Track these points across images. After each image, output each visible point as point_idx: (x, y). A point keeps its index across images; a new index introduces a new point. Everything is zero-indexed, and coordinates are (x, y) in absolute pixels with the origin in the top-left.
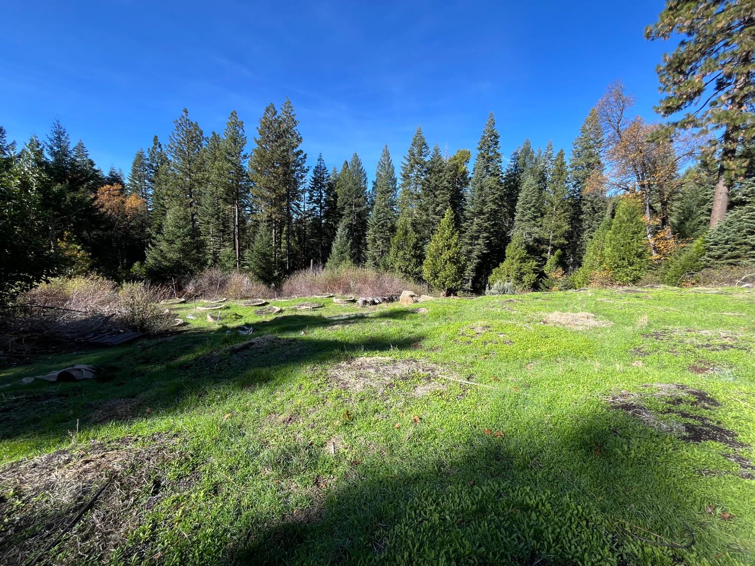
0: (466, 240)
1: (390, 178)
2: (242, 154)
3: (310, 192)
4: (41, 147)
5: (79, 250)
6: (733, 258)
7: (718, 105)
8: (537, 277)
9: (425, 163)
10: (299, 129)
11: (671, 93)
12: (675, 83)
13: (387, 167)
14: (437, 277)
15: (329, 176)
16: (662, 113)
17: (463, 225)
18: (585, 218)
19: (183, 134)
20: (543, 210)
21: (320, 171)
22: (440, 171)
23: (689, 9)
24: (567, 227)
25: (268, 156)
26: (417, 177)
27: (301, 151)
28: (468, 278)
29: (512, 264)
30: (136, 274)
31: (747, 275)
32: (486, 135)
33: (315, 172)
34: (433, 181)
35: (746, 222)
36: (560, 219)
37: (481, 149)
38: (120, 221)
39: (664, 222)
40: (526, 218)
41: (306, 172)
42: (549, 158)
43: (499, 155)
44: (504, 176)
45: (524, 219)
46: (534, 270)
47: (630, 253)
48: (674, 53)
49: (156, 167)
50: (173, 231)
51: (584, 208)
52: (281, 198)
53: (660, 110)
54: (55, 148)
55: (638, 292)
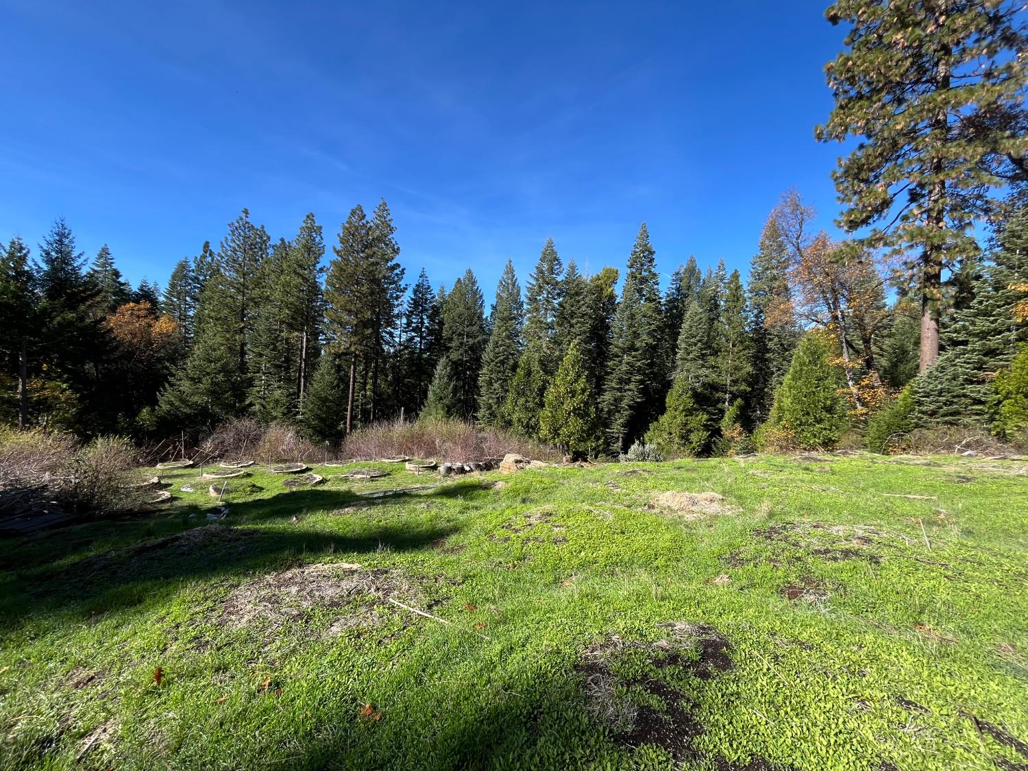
0: (614, 385)
1: (516, 302)
2: (318, 266)
3: (408, 317)
4: (24, 252)
5: (65, 390)
6: (952, 414)
7: (911, 220)
8: (709, 436)
9: (557, 283)
10: (395, 237)
11: (852, 204)
12: (855, 193)
13: (509, 285)
14: (559, 435)
15: (433, 297)
16: (846, 228)
17: (609, 364)
18: (772, 357)
19: (239, 241)
20: (716, 346)
21: (421, 291)
22: (577, 294)
23: (861, 108)
24: (749, 368)
25: (350, 270)
26: (548, 301)
27: (398, 265)
28: (617, 435)
29: (675, 418)
30: (143, 424)
31: (968, 439)
32: (637, 250)
33: (415, 292)
34: (567, 306)
35: (961, 367)
36: (738, 358)
37: (631, 267)
38: (141, 350)
39: (869, 364)
40: (691, 356)
41: (403, 292)
42: (721, 280)
43: (655, 275)
44: (663, 301)
45: (689, 357)
46: (705, 426)
47: (816, 406)
48: (850, 157)
49: (203, 280)
50: (201, 365)
51: (770, 345)
52: (365, 324)
53: (842, 224)
54: (53, 253)
55: (820, 460)
